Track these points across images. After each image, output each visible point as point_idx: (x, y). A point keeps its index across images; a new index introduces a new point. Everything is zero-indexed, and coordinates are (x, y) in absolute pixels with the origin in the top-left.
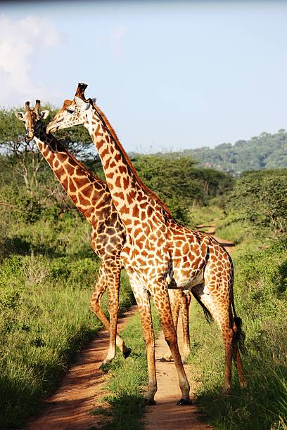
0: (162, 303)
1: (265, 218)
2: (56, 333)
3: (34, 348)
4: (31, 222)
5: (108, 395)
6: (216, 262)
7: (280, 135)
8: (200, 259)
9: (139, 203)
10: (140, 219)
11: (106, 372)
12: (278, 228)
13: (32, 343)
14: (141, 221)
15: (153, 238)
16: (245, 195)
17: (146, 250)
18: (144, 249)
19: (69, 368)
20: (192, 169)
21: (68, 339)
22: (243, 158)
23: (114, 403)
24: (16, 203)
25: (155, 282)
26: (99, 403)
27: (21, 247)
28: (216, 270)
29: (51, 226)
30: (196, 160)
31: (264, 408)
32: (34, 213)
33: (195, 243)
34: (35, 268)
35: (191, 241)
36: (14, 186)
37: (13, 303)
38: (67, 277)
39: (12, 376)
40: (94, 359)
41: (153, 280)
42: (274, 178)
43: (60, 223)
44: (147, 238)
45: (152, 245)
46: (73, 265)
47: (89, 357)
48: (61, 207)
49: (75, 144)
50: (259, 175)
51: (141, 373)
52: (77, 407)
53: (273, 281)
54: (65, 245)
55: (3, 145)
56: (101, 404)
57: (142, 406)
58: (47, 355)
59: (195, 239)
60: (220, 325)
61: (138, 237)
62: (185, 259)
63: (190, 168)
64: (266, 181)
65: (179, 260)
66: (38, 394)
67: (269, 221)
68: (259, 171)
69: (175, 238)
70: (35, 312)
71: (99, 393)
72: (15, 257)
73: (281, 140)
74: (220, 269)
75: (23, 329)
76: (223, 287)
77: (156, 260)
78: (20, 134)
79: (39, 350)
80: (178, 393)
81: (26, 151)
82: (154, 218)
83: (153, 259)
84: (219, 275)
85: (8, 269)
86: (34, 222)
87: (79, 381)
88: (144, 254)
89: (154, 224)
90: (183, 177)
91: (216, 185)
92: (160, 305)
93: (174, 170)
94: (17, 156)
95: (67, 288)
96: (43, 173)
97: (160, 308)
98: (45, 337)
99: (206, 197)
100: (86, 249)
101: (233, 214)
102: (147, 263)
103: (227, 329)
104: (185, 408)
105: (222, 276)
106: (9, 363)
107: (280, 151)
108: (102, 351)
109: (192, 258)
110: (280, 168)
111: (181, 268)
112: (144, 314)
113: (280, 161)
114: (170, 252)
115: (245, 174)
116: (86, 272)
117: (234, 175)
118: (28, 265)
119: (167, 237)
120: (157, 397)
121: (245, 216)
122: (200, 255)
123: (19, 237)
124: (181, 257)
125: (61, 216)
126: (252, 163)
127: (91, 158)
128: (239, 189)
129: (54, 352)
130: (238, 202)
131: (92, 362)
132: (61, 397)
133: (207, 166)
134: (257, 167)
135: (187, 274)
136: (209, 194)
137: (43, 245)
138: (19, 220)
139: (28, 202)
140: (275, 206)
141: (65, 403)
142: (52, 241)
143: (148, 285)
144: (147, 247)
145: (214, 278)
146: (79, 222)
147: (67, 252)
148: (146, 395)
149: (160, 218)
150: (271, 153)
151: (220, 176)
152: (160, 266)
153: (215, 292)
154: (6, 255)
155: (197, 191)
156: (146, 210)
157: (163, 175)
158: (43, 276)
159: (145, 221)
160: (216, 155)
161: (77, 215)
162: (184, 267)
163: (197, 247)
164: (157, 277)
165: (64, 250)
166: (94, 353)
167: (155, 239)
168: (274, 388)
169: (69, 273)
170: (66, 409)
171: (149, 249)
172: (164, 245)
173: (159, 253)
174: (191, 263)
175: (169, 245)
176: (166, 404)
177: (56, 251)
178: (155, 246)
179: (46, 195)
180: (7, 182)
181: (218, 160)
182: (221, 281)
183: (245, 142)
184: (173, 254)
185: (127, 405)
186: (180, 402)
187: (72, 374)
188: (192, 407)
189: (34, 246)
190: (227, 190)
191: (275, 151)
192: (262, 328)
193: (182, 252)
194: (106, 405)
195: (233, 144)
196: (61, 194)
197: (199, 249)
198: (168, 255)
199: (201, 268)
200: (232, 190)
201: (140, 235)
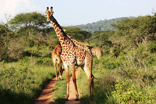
0: (73, 70)
1: (101, 45)
2: (39, 80)
3: (32, 84)
4: (31, 47)
5: (54, 98)
6: (88, 57)
7: (105, 21)
8: (84, 56)
9: (66, 41)
10: (67, 45)
11: (54, 91)
12: (105, 48)
13: (31, 82)
14: (68, 46)
15: (71, 50)
16: (95, 39)
17: (69, 54)
18: (68, 54)
19: (43, 90)
20: (79, 31)
21: (42, 82)
22: (94, 28)
23: (56, 100)
24: (27, 41)
25: (72, 63)
26: (52, 100)
27: (28, 54)
28: (88, 59)
29: (37, 48)
30: (80, 28)
31: (100, 102)
32: (32, 44)
33: (82, 51)
34: (32, 60)
35: (81, 51)
36: (26, 36)
37: (26, 70)
38: (42, 63)
39: (26, 92)
40: (50, 87)
41: (71, 62)
42: (103, 33)
43: (40, 47)
44: (69, 50)
45: (71, 52)
46: (44, 59)
47: (48, 87)
48: (40, 42)
49: (44, 23)
50: (99, 33)
51: (64, 91)
52: (45, 101)
53: (103, 64)
54: (41, 53)
55: (23, 24)
56: (52, 101)
57: (64, 101)
58: (36, 86)
59: (82, 50)
60: (88, 76)
61: (67, 51)
62: (80, 56)
63: (78, 31)
64: (101, 34)
65: (78, 57)
66: (33, 98)
67: (102, 46)
68: (99, 31)
69: (77, 50)
70: (32, 73)
71: (51, 98)
72: (26, 57)
73: (105, 22)
74: (89, 59)
75: (29, 78)
76: (90, 65)
77: (72, 57)
78: (28, 20)
79: (33, 85)
80: (75, 97)
81: (30, 25)
82: (71, 45)
83: (71, 57)
84: (89, 61)
85: (24, 61)
86: (32, 47)
87: (45, 94)
88: (69, 55)
89: (71, 46)
90: (76, 33)
91: (86, 36)
92: (72, 70)
93: (74, 31)
94: (27, 27)
95: (42, 66)
96: (35, 32)
97: (72, 71)
98: (35, 81)
99: (83, 39)
100: (47, 55)
101: (91, 44)
102: (70, 58)
103: (90, 78)
104: (77, 101)
105: (90, 61)
106: (25, 88)
107: (105, 26)
108: (53, 85)
109: (82, 56)
110: (105, 30)
111: (79, 59)
112: (67, 74)
113: (105, 29)
114: (76, 54)
115: (95, 32)
116: (47, 61)
117: (92, 33)
118: (30, 60)
119: (75, 50)
120: (69, 98)
121: (95, 45)
122: (84, 55)
123: (28, 51)
124: (79, 56)
125: (40, 45)
126: (97, 29)
127: (49, 28)
128: (93, 37)
129: (38, 85)
130: (93, 40)
131: (49, 88)
132: (40, 98)
133: (84, 30)
134: (98, 30)
135: (80, 61)
136: (84, 38)
137: (35, 54)
138: (27, 46)
139: (30, 41)
140: (104, 42)
141: (41, 100)
142: (37, 52)
143: (69, 64)
144: (69, 53)
145: (87, 62)
146: (45, 47)
147: (42, 55)
148: (66, 98)
149: (72, 44)
150: (102, 26)
151: (87, 33)
152: (73, 59)
153: (88, 66)
154: (24, 57)
155: (81, 37)
156: (68, 42)
157: (70, 32)
158: (35, 63)
159: (69, 46)
160: (86, 27)
161: (45, 45)
162: (80, 58)
163: (83, 52)
164: (73, 62)
165: (41, 55)
166: (50, 85)
167: (72, 51)
168: (103, 95)
169: (43, 62)
170: (41, 102)
171: (70, 54)
172: (74, 52)
173: (73, 55)
174: (82, 57)
175: (75, 52)
176: (72, 100)
177: (39, 55)
178: (72, 52)
179: (36, 39)
180: (24, 35)
181: (87, 28)
182: (89, 63)
183: (95, 23)
184: (77, 55)
185: (60, 101)
186: (76, 100)
187: (44, 92)
188: (79, 101)
189: (32, 54)
190: (90, 37)
191: (104, 26)
192: (100, 78)
193: (79, 54)
194: (54, 101)
195: (91, 24)
196: (40, 38)
197: (83, 53)
198: (75, 55)
199: (84, 59)
200: (91, 37)
201: (67, 50)
